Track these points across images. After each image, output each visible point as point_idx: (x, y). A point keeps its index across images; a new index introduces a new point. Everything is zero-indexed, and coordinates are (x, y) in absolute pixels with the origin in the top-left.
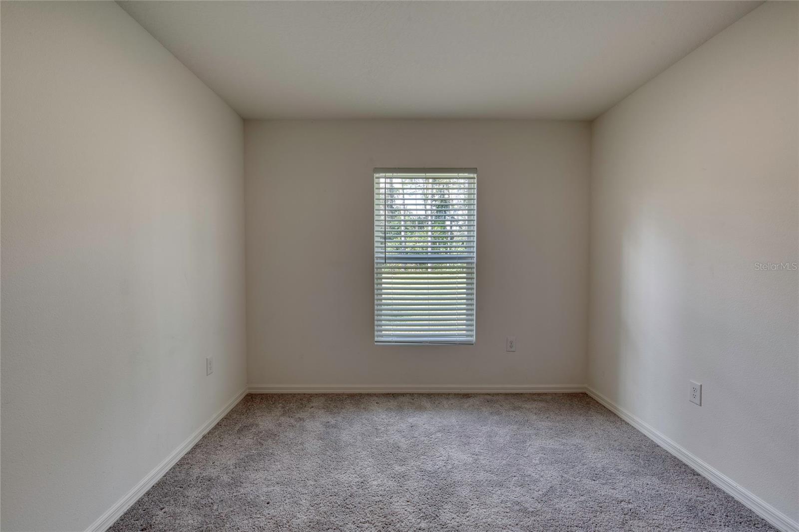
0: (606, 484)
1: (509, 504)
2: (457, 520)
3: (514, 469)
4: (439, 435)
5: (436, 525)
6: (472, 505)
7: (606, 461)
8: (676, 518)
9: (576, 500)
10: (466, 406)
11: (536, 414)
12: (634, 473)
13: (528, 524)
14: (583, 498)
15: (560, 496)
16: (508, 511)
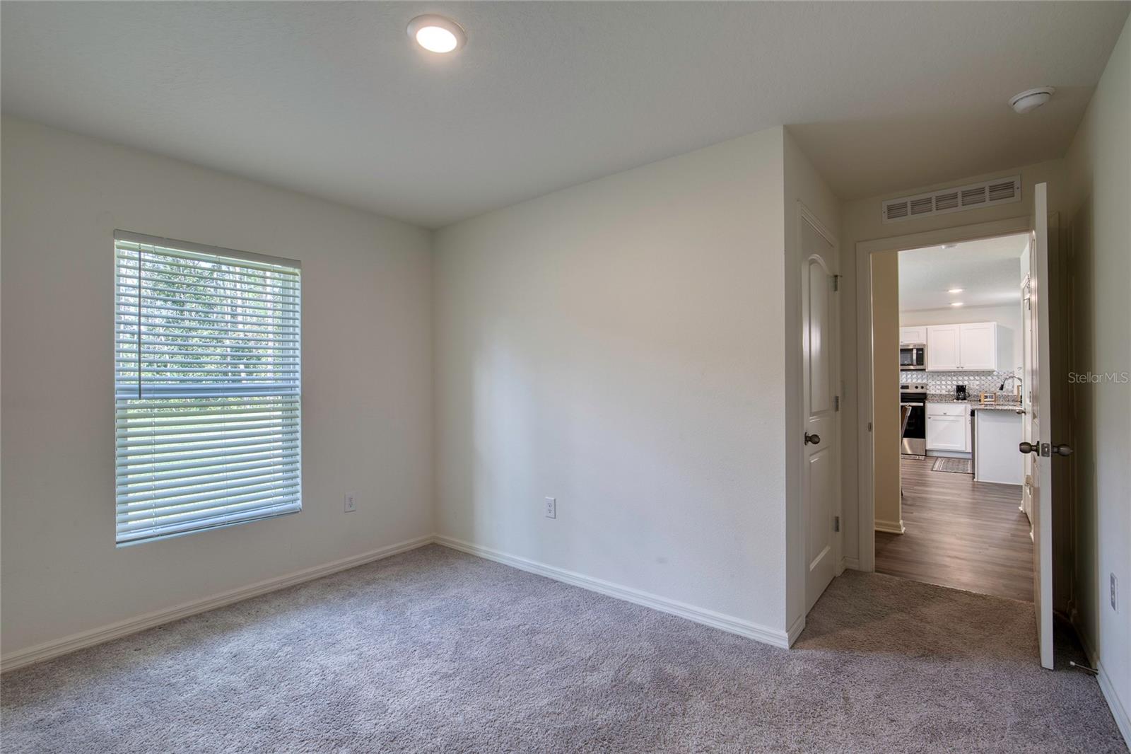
0: (499, 618)
1: (427, 679)
2: (383, 723)
3: (410, 643)
4: (286, 649)
5: (360, 742)
6: (388, 700)
7: (488, 600)
8: (560, 620)
9: (485, 643)
10: (302, 600)
11: (396, 580)
12: (515, 600)
13: (457, 685)
14: (489, 639)
15: (470, 647)
16: (430, 684)
